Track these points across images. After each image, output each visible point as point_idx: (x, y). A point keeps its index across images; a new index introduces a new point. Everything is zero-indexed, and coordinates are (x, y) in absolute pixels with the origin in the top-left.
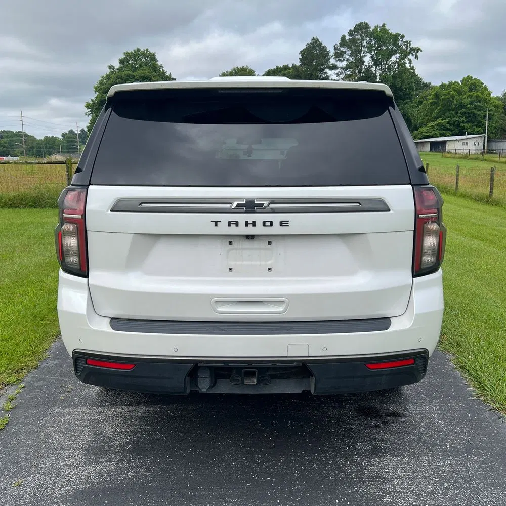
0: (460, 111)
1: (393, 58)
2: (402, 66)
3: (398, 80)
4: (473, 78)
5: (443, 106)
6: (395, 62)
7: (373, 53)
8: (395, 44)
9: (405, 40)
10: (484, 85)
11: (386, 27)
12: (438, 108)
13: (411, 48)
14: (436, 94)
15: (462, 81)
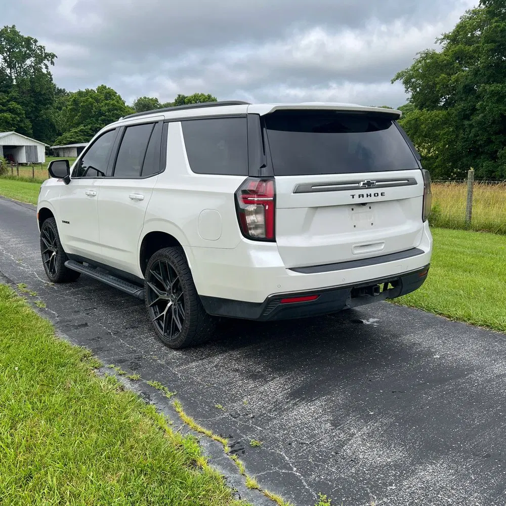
0: (100, 118)
1: (28, 62)
2: (38, 71)
3: (37, 84)
4: (107, 88)
5: (83, 112)
6: (30, 66)
7: (5, 55)
8: (29, 48)
9: (38, 44)
10: (118, 94)
11: (16, 29)
12: (79, 114)
13: (45, 53)
14: (74, 100)
15: (98, 90)
